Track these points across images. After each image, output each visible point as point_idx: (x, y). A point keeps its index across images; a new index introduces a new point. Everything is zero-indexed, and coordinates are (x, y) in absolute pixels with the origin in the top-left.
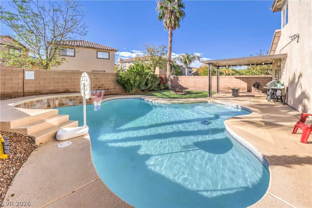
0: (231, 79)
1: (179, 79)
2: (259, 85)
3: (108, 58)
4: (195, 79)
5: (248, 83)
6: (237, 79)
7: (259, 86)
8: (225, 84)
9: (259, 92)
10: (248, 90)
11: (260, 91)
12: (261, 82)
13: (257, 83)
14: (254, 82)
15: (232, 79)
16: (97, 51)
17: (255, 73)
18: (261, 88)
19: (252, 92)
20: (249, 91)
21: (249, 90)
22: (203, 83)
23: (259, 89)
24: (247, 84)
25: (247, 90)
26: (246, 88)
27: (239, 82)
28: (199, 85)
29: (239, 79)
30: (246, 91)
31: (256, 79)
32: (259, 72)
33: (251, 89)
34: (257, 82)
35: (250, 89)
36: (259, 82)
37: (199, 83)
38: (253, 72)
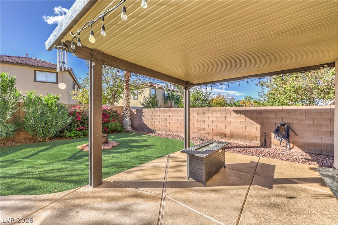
0: (227, 114)
1: (143, 114)
2: (290, 130)
3: (55, 82)
4: (165, 113)
5: (262, 124)
6: (239, 115)
7: (291, 133)
8: (215, 124)
9: (290, 149)
10: (263, 141)
11: (291, 145)
12: (295, 122)
13: (284, 125)
14: (279, 122)
15: (229, 115)
16: (35, 71)
17: (279, 102)
18: (296, 139)
19: (273, 146)
20: (266, 143)
21: (265, 141)
22: (176, 122)
23: (290, 140)
24: (259, 126)
25: (261, 141)
26: (259, 135)
27: (242, 120)
28: (171, 125)
29: (242, 116)
30: (258, 142)
31: (283, 116)
32: (290, 96)
33: (270, 138)
34: (285, 121)
35: (267, 140)
36: (290, 121)
37: (171, 121)
38: (276, 98)
